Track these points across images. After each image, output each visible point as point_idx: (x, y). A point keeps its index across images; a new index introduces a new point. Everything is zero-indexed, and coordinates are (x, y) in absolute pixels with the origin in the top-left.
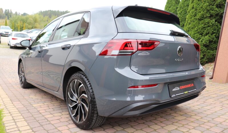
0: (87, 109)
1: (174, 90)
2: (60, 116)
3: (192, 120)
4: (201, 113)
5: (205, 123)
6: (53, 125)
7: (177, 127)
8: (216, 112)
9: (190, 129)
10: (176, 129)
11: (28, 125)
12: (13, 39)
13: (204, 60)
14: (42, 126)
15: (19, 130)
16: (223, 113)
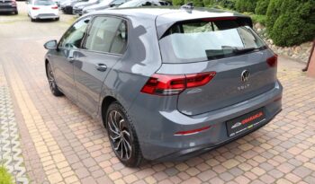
0: (130, 148)
1: (234, 127)
2: (101, 144)
3: (260, 151)
4: (275, 138)
5: (275, 156)
6: (93, 158)
7: (238, 163)
8: (294, 136)
9: (253, 167)
10: (237, 167)
11: (67, 160)
12: (34, 8)
13: (300, 38)
14: (81, 160)
15: (57, 168)
16: (303, 138)
